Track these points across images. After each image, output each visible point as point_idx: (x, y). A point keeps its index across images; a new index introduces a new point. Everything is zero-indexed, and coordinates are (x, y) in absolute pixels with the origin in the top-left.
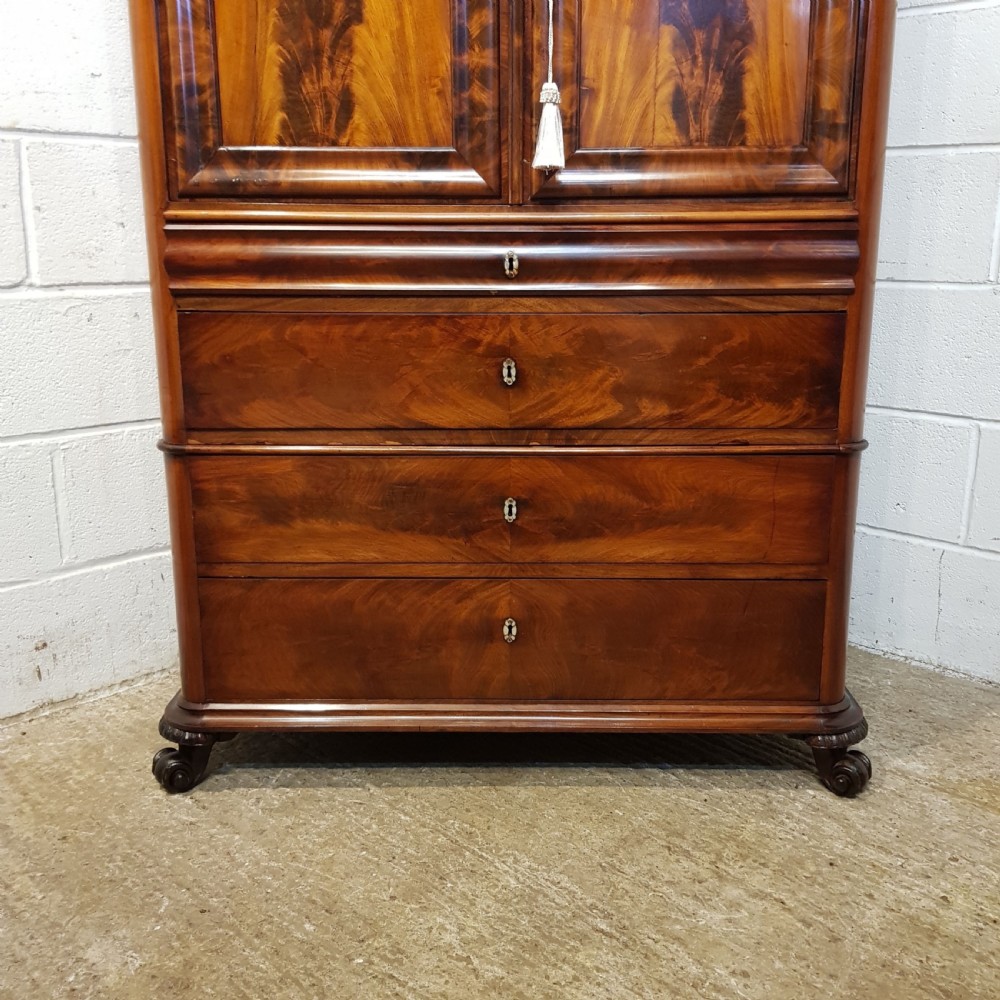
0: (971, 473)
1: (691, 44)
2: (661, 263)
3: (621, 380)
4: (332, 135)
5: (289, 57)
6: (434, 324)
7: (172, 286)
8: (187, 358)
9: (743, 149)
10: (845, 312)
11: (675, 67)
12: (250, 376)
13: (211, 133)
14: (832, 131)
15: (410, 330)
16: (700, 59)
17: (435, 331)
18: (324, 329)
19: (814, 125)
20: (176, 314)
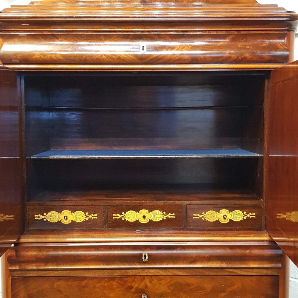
2: (204, 257)
6: (114, 280)
7: (10, 268)
10: (278, 275)
15: (105, 283)
17: (114, 283)
18: (70, 283)
20: (11, 278)
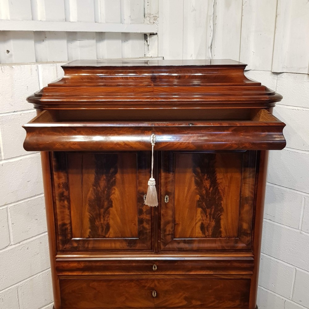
0: (294, 281)
1: (206, 212)
3: (187, 296)
4: (104, 235)
5: (92, 216)
7: (58, 274)
8: (62, 291)
9: (221, 238)
10: (250, 279)
11: (201, 218)
12: (80, 295)
13: (69, 235)
14: (246, 234)
15: (126, 283)
16: (208, 216)
17: (133, 283)
18: (101, 283)
19: (240, 233)
20: (59, 280)
